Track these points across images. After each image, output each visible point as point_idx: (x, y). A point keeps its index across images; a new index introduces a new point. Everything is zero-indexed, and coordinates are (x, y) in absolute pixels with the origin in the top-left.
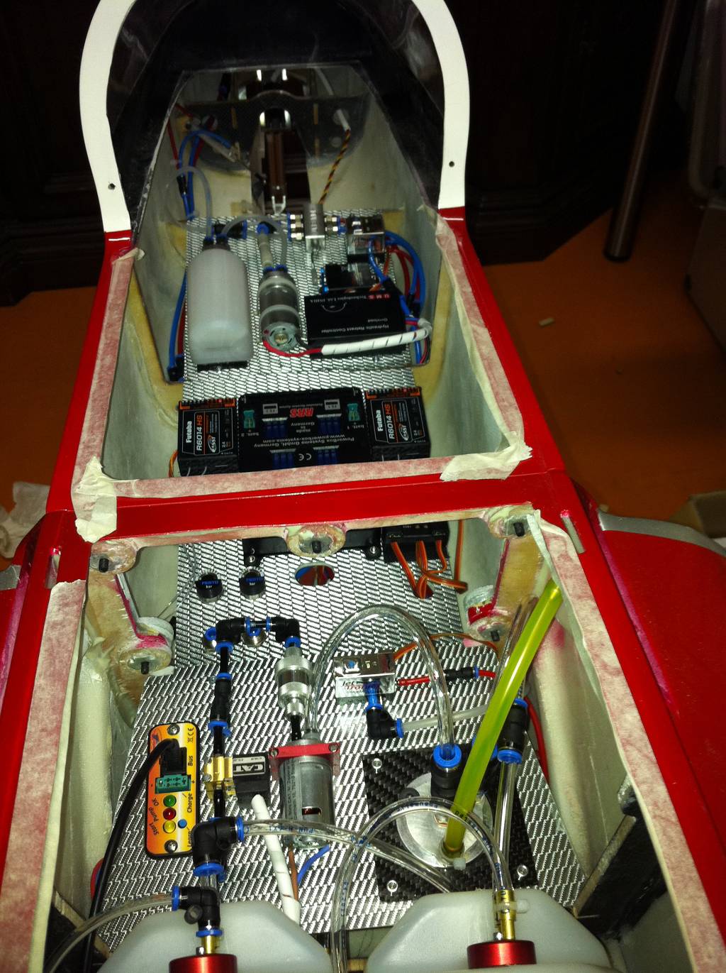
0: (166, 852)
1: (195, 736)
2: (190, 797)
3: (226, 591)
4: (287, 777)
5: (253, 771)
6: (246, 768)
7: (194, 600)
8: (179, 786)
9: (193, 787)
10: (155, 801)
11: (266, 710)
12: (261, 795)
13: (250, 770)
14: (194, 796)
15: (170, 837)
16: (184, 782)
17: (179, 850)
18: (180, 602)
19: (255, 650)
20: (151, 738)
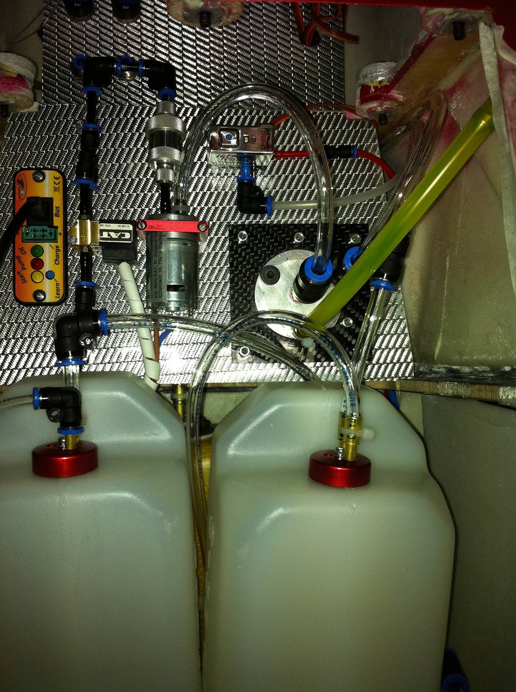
0: (35, 301)
1: (61, 186)
2: (58, 249)
3: (98, 9)
4: (154, 250)
5: (119, 238)
6: (113, 235)
7: (62, 16)
8: (46, 238)
9: (60, 238)
10: (22, 249)
11: (136, 165)
12: (127, 262)
13: (117, 237)
14: (61, 248)
15: (39, 287)
16: (51, 234)
17: (47, 300)
18: (47, 16)
19: (126, 84)
20: (16, 183)
